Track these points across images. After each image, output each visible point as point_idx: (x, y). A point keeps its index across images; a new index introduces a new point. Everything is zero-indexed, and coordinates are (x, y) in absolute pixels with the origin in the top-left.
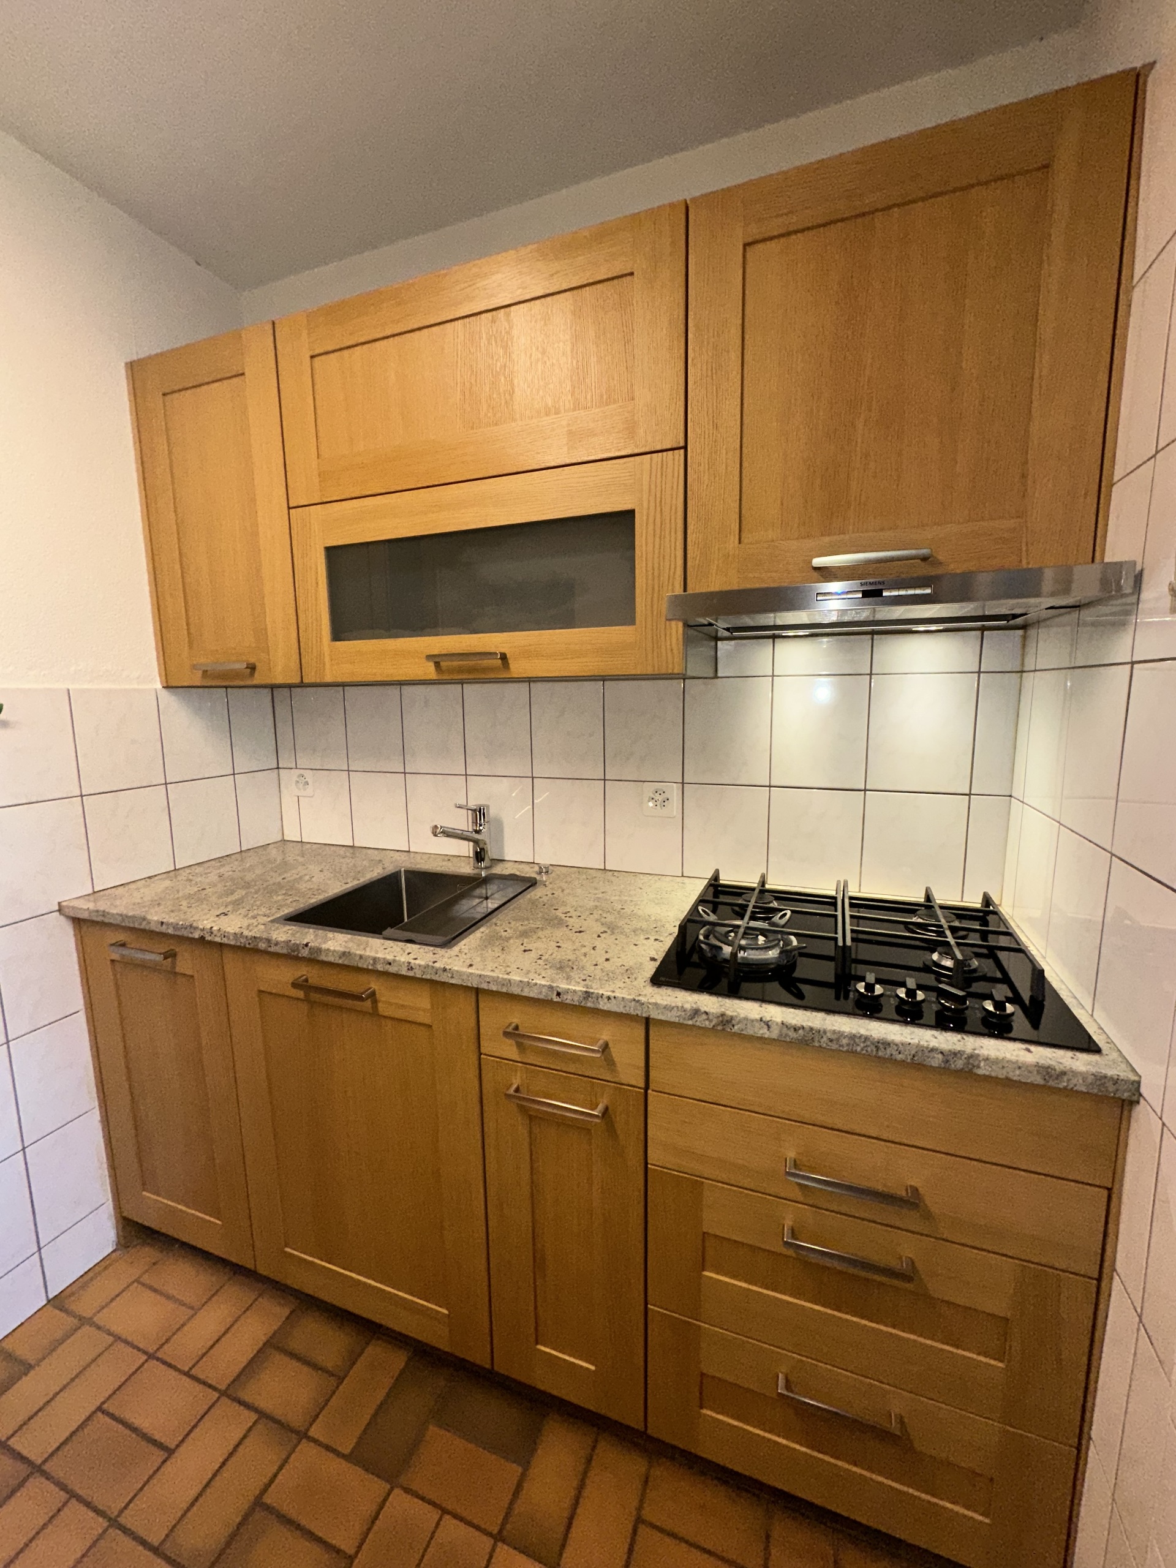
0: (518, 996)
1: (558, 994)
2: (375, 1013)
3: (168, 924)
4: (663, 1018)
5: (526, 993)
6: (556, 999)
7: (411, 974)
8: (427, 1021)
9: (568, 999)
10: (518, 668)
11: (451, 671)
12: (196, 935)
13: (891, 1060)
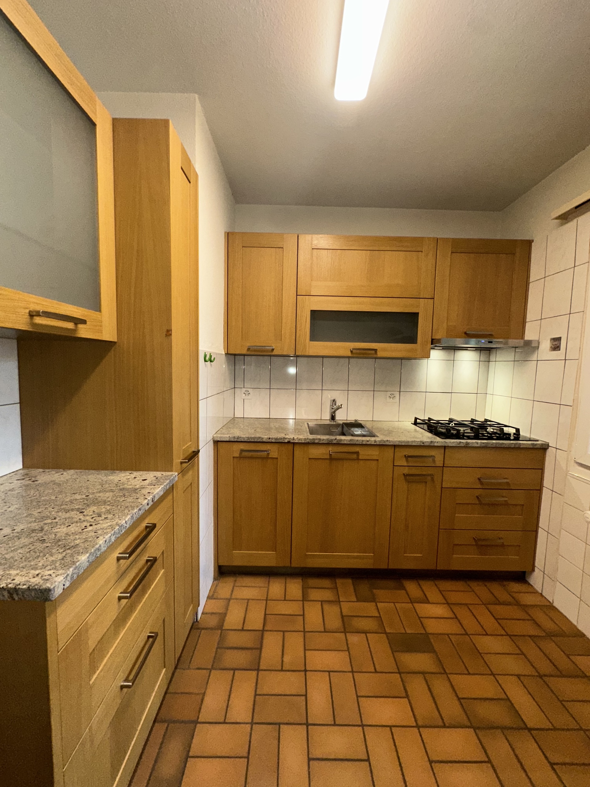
0: (411, 445)
1: (423, 443)
2: (358, 459)
3: (272, 439)
4: (452, 445)
5: (414, 444)
6: (422, 444)
7: (375, 444)
8: (375, 458)
9: (426, 444)
10: (380, 354)
11: (356, 353)
12: (286, 441)
13: (504, 448)
